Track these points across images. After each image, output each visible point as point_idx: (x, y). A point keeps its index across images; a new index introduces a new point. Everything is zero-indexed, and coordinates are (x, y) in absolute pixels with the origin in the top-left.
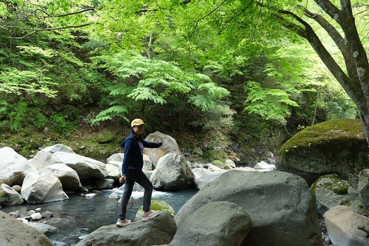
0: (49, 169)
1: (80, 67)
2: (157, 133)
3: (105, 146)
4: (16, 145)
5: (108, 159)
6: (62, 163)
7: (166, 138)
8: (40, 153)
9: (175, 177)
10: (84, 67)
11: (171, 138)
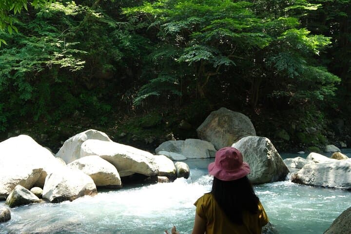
0: (78, 163)
1: (113, 29)
2: (222, 109)
3: (151, 133)
4: (42, 135)
5: (156, 149)
6: (95, 154)
7: (236, 116)
8: (67, 143)
9: (259, 173)
10: (117, 28)
11: (244, 116)
